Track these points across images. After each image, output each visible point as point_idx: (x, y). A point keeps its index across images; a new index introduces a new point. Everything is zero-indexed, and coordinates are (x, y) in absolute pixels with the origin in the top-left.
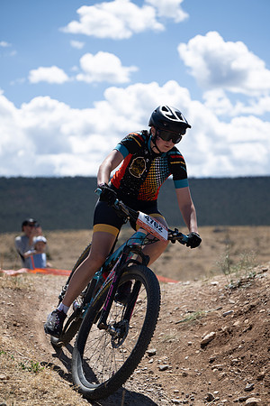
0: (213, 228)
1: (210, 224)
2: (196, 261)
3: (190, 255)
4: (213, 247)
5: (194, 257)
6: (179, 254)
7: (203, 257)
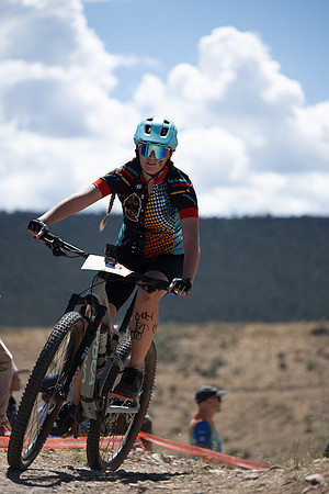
0: (312, 326)
1: (307, 317)
2: (276, 397)
3: (262, 384)
4: (311, 367)
5: (270, 388)
6: (237, 382)
7: (290, 388)
